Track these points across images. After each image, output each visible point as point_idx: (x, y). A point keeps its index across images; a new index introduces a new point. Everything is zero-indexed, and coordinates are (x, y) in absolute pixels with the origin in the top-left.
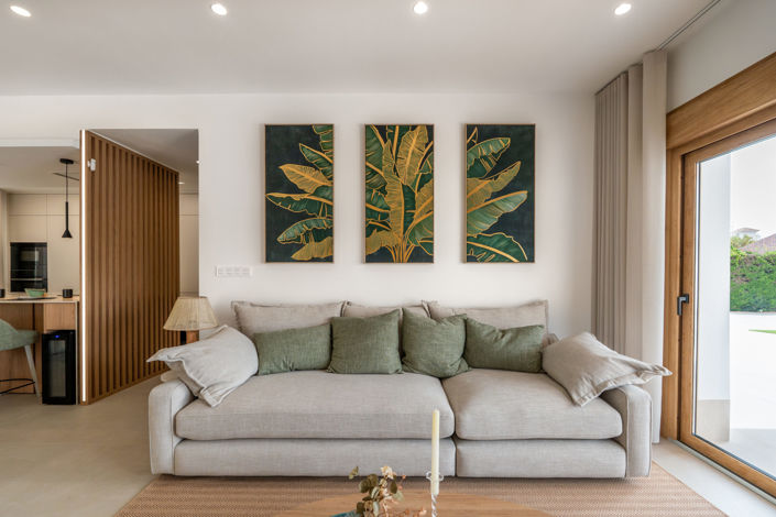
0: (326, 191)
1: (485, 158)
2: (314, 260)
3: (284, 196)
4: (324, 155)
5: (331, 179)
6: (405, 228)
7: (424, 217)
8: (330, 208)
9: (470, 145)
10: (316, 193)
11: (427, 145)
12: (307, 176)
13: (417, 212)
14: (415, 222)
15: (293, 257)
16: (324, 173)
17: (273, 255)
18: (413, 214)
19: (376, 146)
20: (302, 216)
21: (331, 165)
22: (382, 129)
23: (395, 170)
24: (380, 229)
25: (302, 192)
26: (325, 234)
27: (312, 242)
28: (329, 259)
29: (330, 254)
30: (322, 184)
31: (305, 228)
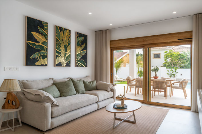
0: (45, 43)
1: (80, 41)
2: (42, 65)
3: (33, 43)
4: (45, 32)
5: (47, 40)
6: (65, 57)
7: (69, 54)
8: (47, 49)
9: (77, 37)
10: (43, 43)
11: (69, 35)
12: (40, 37)
13: (67, 53)
14: (67, 56)
15: (35, 64)
16: (45, 37)
17: (29, 63)
18: (66, 53)
20: (38, 51)
21: (47, 35)
22: (60, 28)
23: (63, 40)
24: (59, 57)
25: (39, 42)
26: (45, 57)
27: (41, 59)
28: (46, 65)
29: (46, 63)
30: (44, 41)
31: (39, 55)
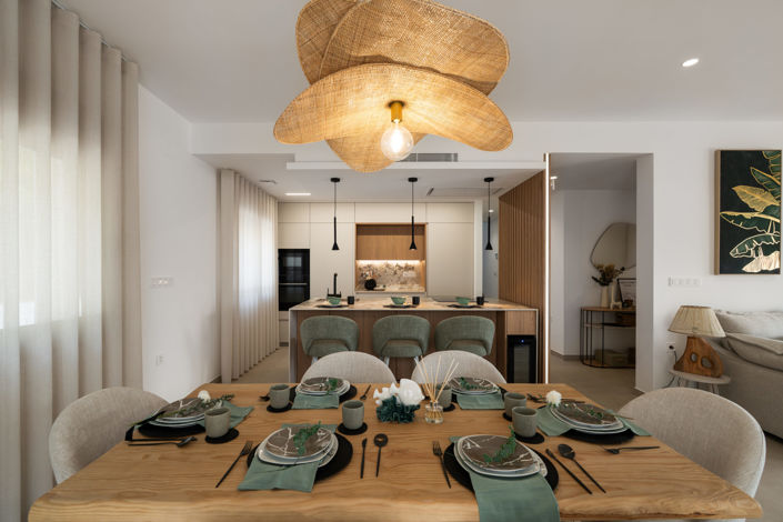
0: (775, 210)
2: (763, 272)
3: (737, 214)
4: (773, 178)
5: (779, 199)
8: (778, 225)
10: (766, 212)
12: (758, 197)
15: (744, 269)
16: (773, 194)
17: (727, 267)
20: (754, 232)
21: (780, 186)
25: (753, 211)
26: (772, 248)
27: (761, 255)
28: (777, 272)
29: (777, 267)
30: (769, 203)
31: (755, 243)
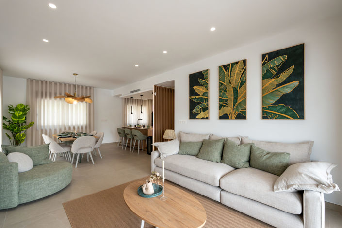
0: (206, 94)
1: (273, 68)
2: (203, 118)
3: (194, 97)
4: (206, 81)
5: (208, 89)
6: (234, 105)
7: (242, 100)
8: (207, 99)
9: (263, 65)
10: (203, 95)
11: (243, 69)
12: (200, 89)
13: (239, 98)
14: (238, 102)
15: (197, 117)
16: (205, 87)
18: (237, 99)
19: (223, 74)
20: (199, 103)
22: (225, 66)
23: (230, 82)
24: (224, 106)
25: (199, 95)
26: (206, 109)
27: (202, 112)
28: (207, 118)
29: (207, 116)
30: (205, 91)
31: (200, 107)
